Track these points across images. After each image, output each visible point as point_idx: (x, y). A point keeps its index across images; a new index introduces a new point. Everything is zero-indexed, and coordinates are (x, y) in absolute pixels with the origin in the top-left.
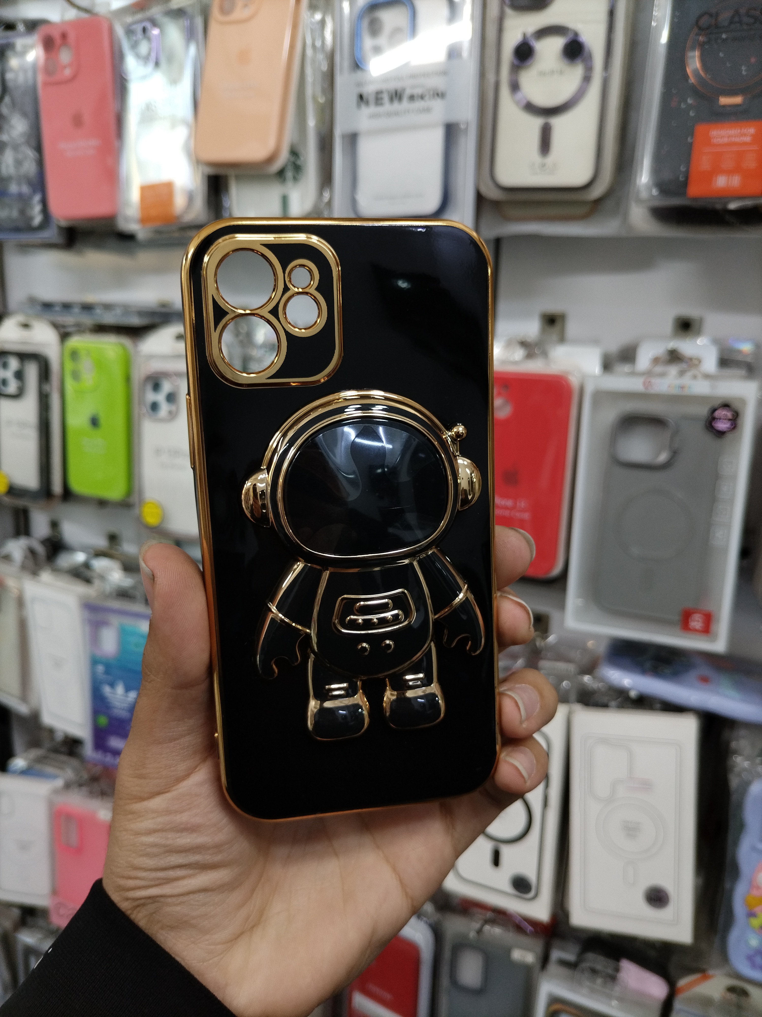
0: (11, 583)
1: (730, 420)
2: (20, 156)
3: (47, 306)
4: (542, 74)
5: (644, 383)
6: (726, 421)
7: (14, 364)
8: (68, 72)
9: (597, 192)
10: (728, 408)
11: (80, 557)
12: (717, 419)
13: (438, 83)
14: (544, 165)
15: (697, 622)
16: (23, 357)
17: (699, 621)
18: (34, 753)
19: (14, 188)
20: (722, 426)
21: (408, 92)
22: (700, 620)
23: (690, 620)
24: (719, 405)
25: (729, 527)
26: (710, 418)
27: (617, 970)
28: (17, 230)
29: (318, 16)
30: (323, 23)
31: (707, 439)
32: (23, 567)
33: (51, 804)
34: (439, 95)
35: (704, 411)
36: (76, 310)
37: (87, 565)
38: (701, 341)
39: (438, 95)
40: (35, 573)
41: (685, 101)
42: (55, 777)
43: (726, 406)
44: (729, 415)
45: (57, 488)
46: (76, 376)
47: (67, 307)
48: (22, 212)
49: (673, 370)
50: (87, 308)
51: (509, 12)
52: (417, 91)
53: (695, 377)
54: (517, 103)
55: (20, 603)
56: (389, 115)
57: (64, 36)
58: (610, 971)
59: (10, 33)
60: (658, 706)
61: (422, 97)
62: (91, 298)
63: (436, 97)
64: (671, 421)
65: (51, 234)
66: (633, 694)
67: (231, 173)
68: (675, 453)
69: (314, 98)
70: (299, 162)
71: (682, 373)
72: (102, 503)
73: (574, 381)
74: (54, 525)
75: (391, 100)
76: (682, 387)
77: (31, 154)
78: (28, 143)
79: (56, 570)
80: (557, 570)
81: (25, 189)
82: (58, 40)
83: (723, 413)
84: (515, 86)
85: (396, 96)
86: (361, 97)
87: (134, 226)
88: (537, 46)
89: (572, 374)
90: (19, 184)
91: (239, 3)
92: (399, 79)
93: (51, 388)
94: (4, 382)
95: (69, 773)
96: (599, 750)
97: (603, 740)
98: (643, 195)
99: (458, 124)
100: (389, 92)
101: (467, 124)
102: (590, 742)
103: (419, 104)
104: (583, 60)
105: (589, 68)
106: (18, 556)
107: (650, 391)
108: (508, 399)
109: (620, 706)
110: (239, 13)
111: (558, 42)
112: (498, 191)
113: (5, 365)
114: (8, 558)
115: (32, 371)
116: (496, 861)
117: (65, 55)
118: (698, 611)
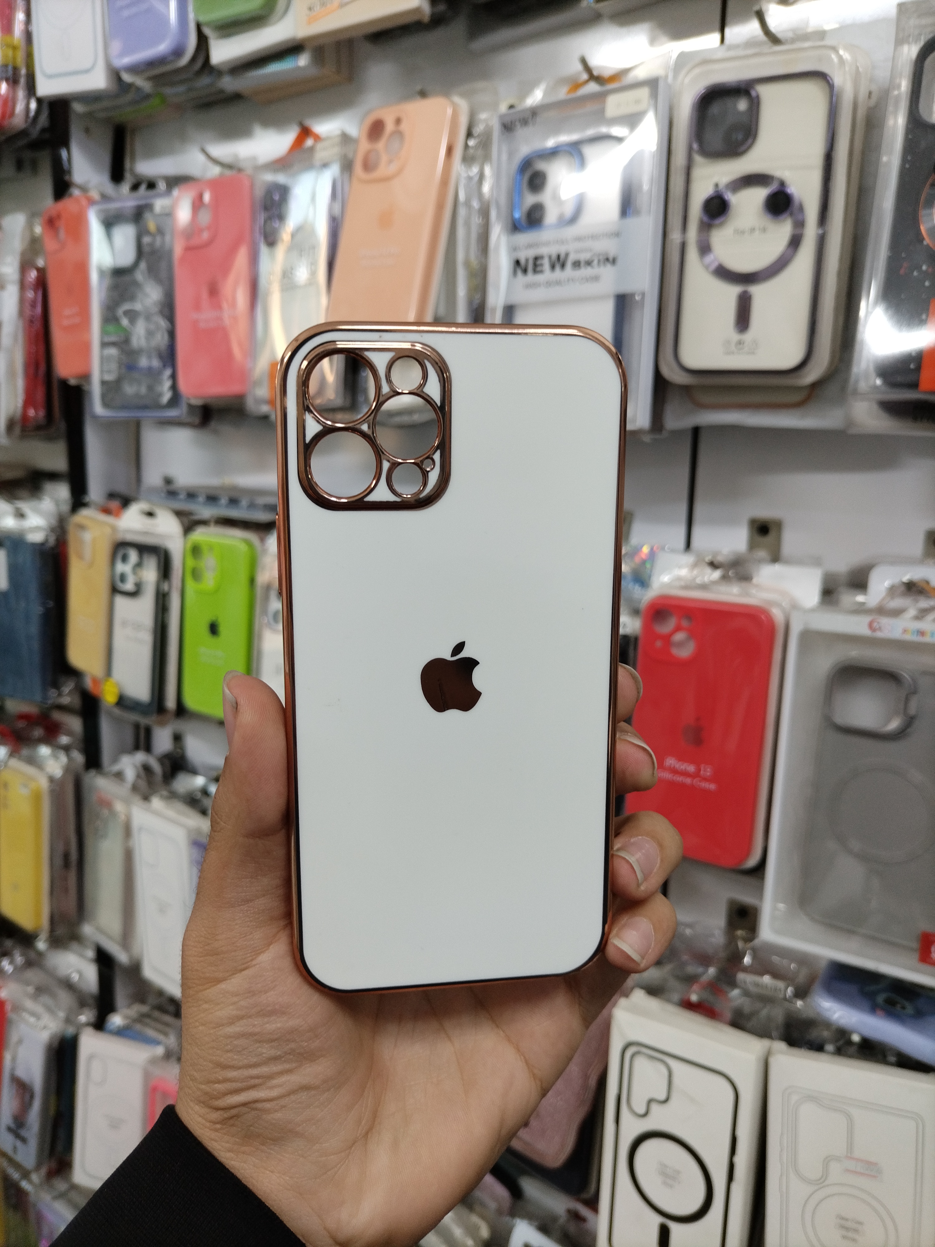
0: (119, 807)
2: (152, 327)
4: (740, 232)
5: (870, 625)
7: (133, 556)
8: (205, 235)
9: (811, 375)
11: (200, 781)
13: (609, 246)
14: (741, 343)
16: (144, 549)
18: (137, 1009)
19: (143, 362)
21: (572, 258)
23: (932, 950)
28: (145, 407)
30: (481, 176)
32: (135, 788)
33: (147, 1075)
34: (610, 260)
36: (201, 499)
37: (205, 792)
39: (607, 260)
40: (146, 798)
41: (918, 268)
42: (158, 1043)
45: (170, 703)
46: (196, 575)
47: (191, 495)
48: (150, 388)
49: (912, 607)
50: (212, 499)
51: (698, 159)
52: (583, 257)
54: (707, 267)
55: (128, 831)
56: (549, 284)
59: (151, 193)
61: (589, 263)
63: (606, 262)
64: (907, 677)
65: (179, 412)
66: (855, 1037)
68: (910, 721)
69: (467, 264)
71: (924, 612)
73: (778, 615)
74: (177, 738)
75: (553, 267)
76: (921, 633)
77: (163, 323)
78: (161, 312)
79: (170, 795)
80: (752, 861)
81: (156, 363)
84: (705, 249)
85: (559, 262)
86: (518, 263)
87: (265, 409)
88: (733, 199)
89: (778, 605)
90: (149, 357)
91: (384, 158)
92: (562, 242)
93: (170, 587)
94: (123, 578)
95: (172, 1040)
96: (807, 1111)
97: (813, 1098)
98: (863, 386)
99: (632, 295)
100: (550, 257)
101: (643, 295)
102: (795, 1098)
103: (585, 272)
104: (791, 214)
105: (800, 224)
106: (130, 774)
107: (879, 634)
108: (692, 634)
109: (839, 1052)
110: (383, 170)
111: (760, 194)
112: (684, 374)
113: (125, 559)
114: (119, 775)
115: (152, 567)
116: (664, 1243)
117: (204, 217)
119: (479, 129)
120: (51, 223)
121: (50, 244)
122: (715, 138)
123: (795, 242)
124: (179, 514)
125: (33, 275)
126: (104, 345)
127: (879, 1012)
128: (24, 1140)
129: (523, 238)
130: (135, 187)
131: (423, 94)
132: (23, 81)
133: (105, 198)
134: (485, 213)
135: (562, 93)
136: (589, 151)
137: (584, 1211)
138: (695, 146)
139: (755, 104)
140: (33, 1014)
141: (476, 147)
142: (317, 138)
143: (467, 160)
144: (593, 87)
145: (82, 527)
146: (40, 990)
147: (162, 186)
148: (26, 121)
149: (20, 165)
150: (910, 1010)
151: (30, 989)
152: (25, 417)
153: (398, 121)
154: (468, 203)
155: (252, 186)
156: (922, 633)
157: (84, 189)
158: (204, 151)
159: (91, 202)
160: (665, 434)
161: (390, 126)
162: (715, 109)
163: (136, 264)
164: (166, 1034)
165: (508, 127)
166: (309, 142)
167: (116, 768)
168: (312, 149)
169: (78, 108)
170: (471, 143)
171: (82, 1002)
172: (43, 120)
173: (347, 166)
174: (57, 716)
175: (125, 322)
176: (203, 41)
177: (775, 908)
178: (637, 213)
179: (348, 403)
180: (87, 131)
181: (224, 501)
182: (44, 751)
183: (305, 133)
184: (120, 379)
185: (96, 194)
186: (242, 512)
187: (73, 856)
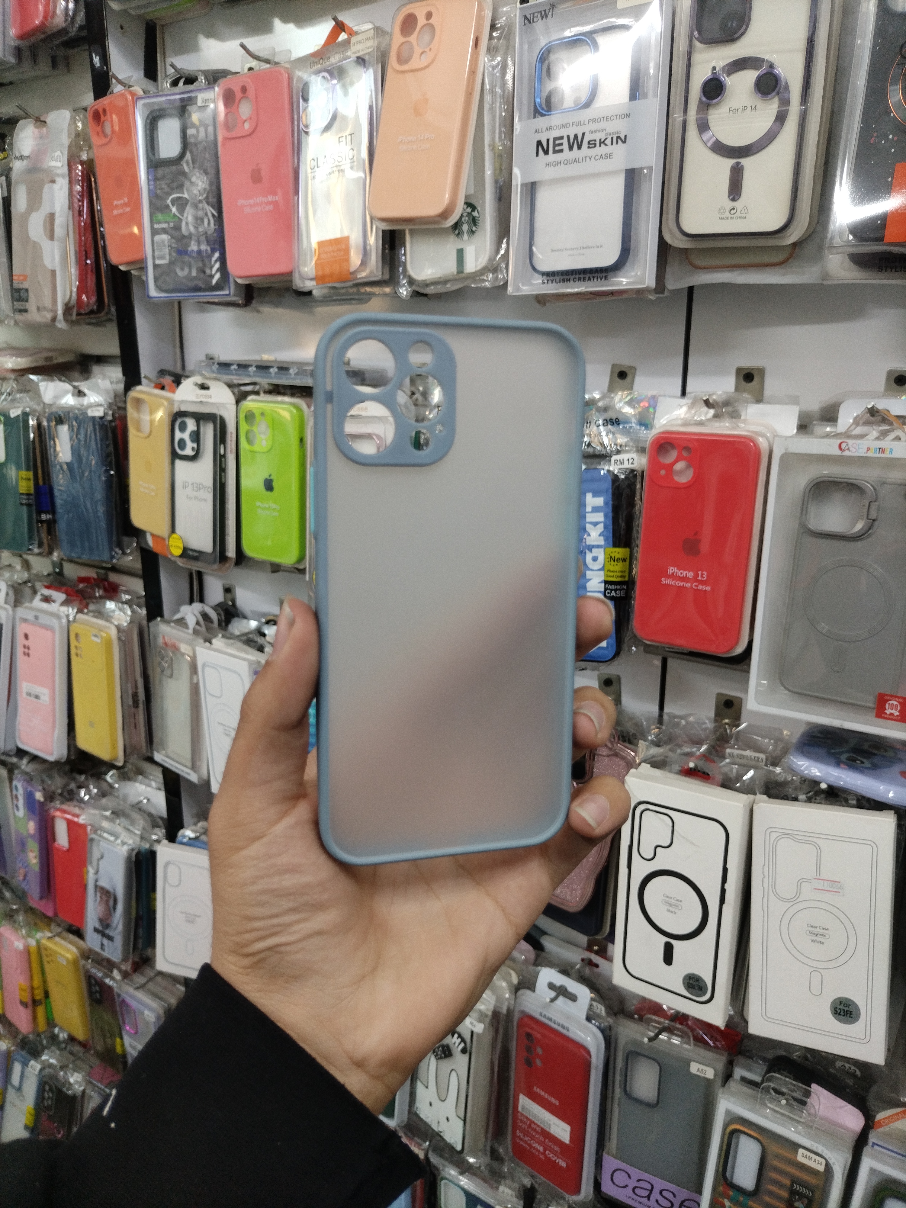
0: (184, 648)
2: (200, 213)
3: (225, 366)
4: (733, 110)
7: (191, 425)
8: (247, 126)
9: (793, 236)
11: (253, 624)
13: (619, 127)
14: (734, 209)
15: (893, 709)
16: (200, 418)
17: (895, 708)
18: (202, 825)
19: (193, 247)
21: (588, 138)
22: (897, 707)
23: (885, 707)
27: (808, 1094)
28: (197, 289)
29: (498, 60)
30: (505, 65)
32: (196, 632)
34: (621, 139)
36: (251, 370)
37: (259, 632)
39: (618, 139)
40: (208, 640)
41: (886, 137)
45: (231, 552)
46: (250, 438)
47: (243, 366)
48: (202, 271)
49: (873, 432)
50: (263, 368)
51: (698, 44)
52: (598, 137)
53: (897, 439)
54: (705, 143)
55: (194, 668)
56: (567, 162)
57: (244, 89)
58: (798, 1095)
59: (191, 87)
60: (854, 801)
61: (602, 142)
62: (266, 357)
63: (617, 142)
64: (870, 487)
65: (229, 293)
66: (823, 785)
67: (407, 228)
68: (872, 523)
69: (493, 147)
70: (475, 214)
71: (884, 434)
72: (276, 568)
73: (763, 443)
74: (228, 590)
75: (571, 147)
77: (210, 210)
78: (208, 199)
79: (229, 637)
80: (740, 649)
81: (204, 247)
82: (238, 94)
84: (703, 127)
85: (576, 142)
86: (539, 143)
87: (309, 285)
88: (729, 81)
89: (763, 435)
90: (199, 243)
91: (417, 51)
92: (579, 124)
93: (226, 449)
94: (182, 445)
96: (784, 845)
97: (788, 835)
98: (837, 242)
99: (642, 169)
100: (568, 137)
101: (650, 168)
102: (774, 836)
103: (600, 150)
104: (778, 94)
105: (785, 102)
106: (191, 621)
107: (847, 453)
108: (691, 463)
109: (809, 800)
110: (417, 61)
111: (750, 76)
112: (684, 238)
113: (182, 426)
114: (181, 622)
115: (208, 432)
116: (668, 958)
117: (245, 110)
118: (894, 697)
119: (501, 22)
120: (97, 117)
121: (95, 138)
122: (713, 26)
124: (230, 386)
125: (80, 168)
126: (155, 232)
127: (843, 766)
128: (110, 938)
129: (541, 122)
130: (175, 83)
133: (146, 92)
136: (602, 40)
137: (597, 960)
138: (696, 33)
140: (111, 833)
141: (499, 38)
142: (351, 32)
143: (491, 51)
145: (138, 402)
146: (117, 814)
147: (202, 81)
148: (66, 20)
149: (54, 64)
150: (867, 764)
151: (108, 814)
152: (79, 303)
153: (429, 15)
155: (290, 79)
156: (882, 450)
157: (125, 84)
158: (243, 46)
159: (135, 97)
160: (666, 293)
161: (421, 21)
163: (182, 156)
166: (343, 36)
167: (177, 616)
168: (346, 43)
169: (113, 6)
170: (495, 34)
171: (154, 823)
172: (81, 18)
173: (382, 58)
174: (114, 577)
175: (174, 209)
177: (758, 684)
178: (645, 96)
179: (387, 276)
180: (122, 28)
182: (110, 605)
183: (340, 27)
184: (172, 263)
185: (138, 90)
186: (292, 379)
187: (142, 696)
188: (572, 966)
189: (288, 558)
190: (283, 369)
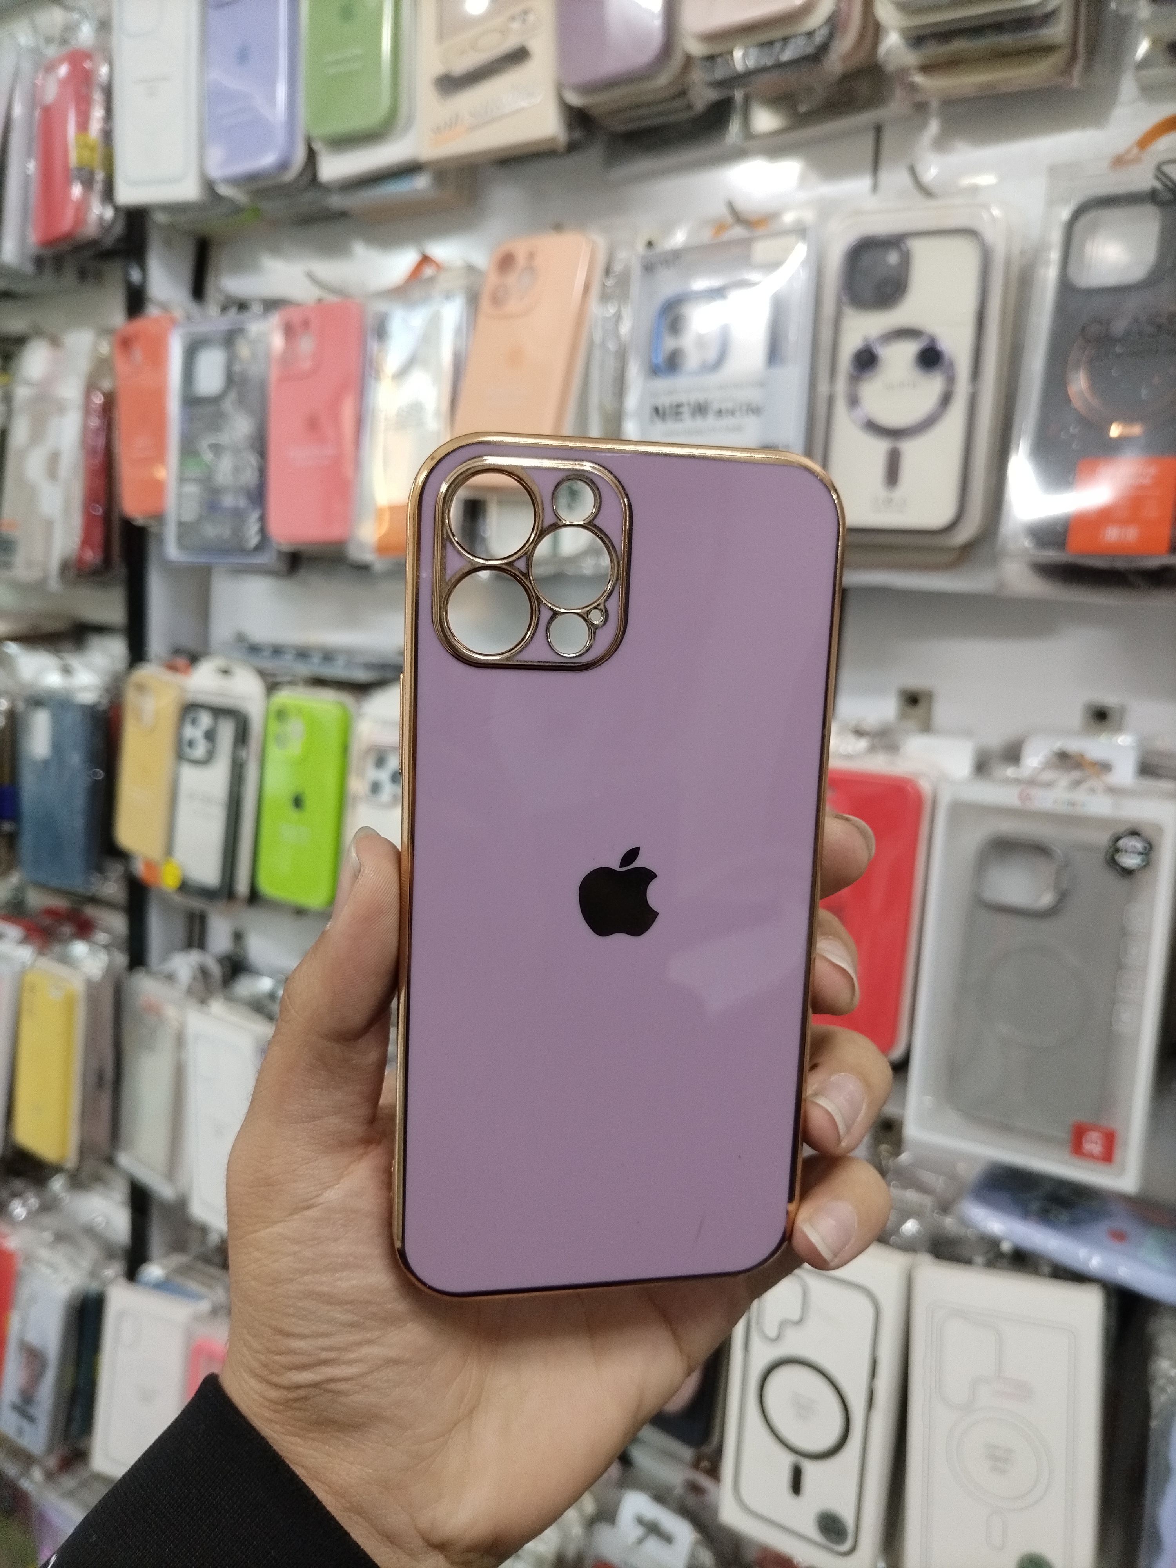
0: (171, 1012)
1: (1140, 854)
2: (240, 463)
3: (254, 649)
4: (889, 387)
5: (1020, 796)
6: (1136, 856)
7: (205, 720)
8: (306, 365)
9: (962, 536)
10: (1137, 837)
11: (265, 984)
12: (1122, 851)
13: (753, 395)
14: (890, 501)
15: (1093, 1144)
16: (219, 712)
17: (1096, 1143)
18: (178, 1259)
19: (228, 501)
20: (1130, 861)
21: (716, 406)
22: (1099, 1142)
23: (1084, 1140)
24: (1125, 832)
25: (1140, 1006)
26: (1112, 848)
28: (227, 551)
29: (612, 310)
30: (618, 317)
31: (1109, 878)
32: (190, 992)
33: (189, 1335)
34: (754, 410)
35: (1103, 839)
36: (289, 657)
37: (272, 996)
38: (1124, 740)
39: (752, 410)
40: (203, 1001)
41: (1066, 430)
42: (202, 1297)
43: (1134, 833)
44: (1139, 845)
45: (242, 887)
46: (281, 740)
47: (277, 651)
48: (236, 531)
49: (1063, 780)
50: (303, 654)
51: (848, 310)
52: (727, 405)
53: (1093, 790)
54: (856, 421)
55: (180, 1041)
56: (689, 433)
57: (306, 323)
59: (243, 315)
60: (1046, 1269)
61: (732, 413)
62: (306, 640)
63: (750, 413)
64: (1058, 851)
65: (266, 559)
66: (1006, 1247)
67: (492, 496)
68: (1063, 897)
69: (600, 408)
71: (1076, 784)
72: (300, 912)
73: (925, 786)
74: (238, 937)
75: (693, 414)
76: (1073, 804)
77: (252, 459)
78: (252, 447)
79: (230, 999)
80: (897, 1054)
81: (242, 503)
82: (300, 327)
83: (1131, 844)
84: (854, 401)
85: (700, 409)
86: (656, 409)
87: (368, 556)
88: (883, 352)
89: (926, 776)
90: (235, 496)
91: (514, 293)
92: (703, 390)
93: (248, 754)
94: (191, 744)
95: (219, 1295)
96: (954, 1327)
97: (959, 1313)
98: (1012, 546)
100: (691, 405)
102: (940, 1314)
103: (728, 421)
104: (942, 370)
105: (951, 380)
106: (184, 976)
107: (1029, 806)
109: (989, 1263)
110: (513, 305)
111: (909, 349)
113: (194, 722)
114: (171, 977)
115: (226, 732)
116: (796, 1486)
117: (306, 345)
118: (1094, 1128)
119: (618, 267)
120: (125, 343)
121: (122, 366)
122: (866, 288)
123: (946, 399)
124: (262, 673)
125: (98, 399)
126: (182, 480)
127: (1032, 1219)
128: (31, 1419)
129: (662, 384)
130: (224, 309)
131: (558, 227)
132: (98, 186)
133: (189, 318)
134: (622, 357)
135: (706, 236)
136: (732, 295)
137: (704, 1481)
138: (845, 296)
139: (906, 260)
140: (50, 1265)
141: (614, 286)
142: (438, 266)
143: (604, 300)
144: (738, 232)
145: (141, 688)
146: (59, 1238)
147: (257, 308)
148: (99, 230)
149: (82, 277)
150: (1065, 1216)
151: (48, 1236)
152: (80, 561)
153: (531, 256)
154: (603, 344)
155: (362, 315)
157: (164, 307)
158: (309, 272)
159: (173, 322)
161: (521, 259)
162: (866, 260)
163: (224, 394)
164: (210, 1287)
165: (649, 268)
166: (428, 271)
167: (166, 968)
168: (431, 280)
169: (160, 218)
170: (610, 282)
171: (109, 1252)
172: (119, 229)
173: (473, 299)
174: (91, 911)
175: (208, 456)
176: (312, 156)
177: (919, 1102)
178: (785, 361)
180: (168, 243)
181: (316, 660)
182: (80, 949)
183: (425, 259)
184: (200, 520)
185: (178, 313)
186: (337, 671)
187: (109, 1074)
188: (670, 1489)
189: (315, 899)
190: (328, 656)
